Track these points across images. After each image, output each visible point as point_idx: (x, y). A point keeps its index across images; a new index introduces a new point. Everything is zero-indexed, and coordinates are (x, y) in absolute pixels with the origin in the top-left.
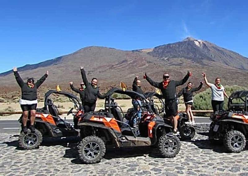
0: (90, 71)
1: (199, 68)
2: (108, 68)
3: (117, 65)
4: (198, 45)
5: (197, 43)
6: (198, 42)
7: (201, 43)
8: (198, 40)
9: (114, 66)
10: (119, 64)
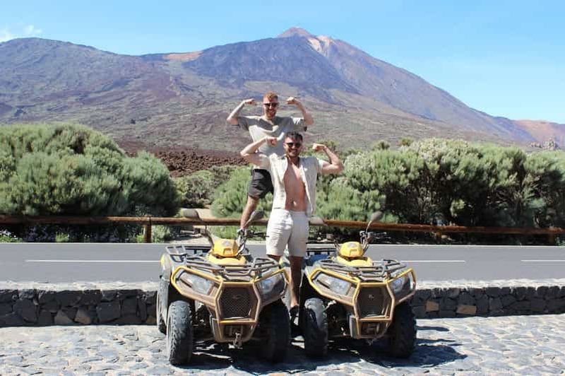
0: (23, 107)
1: (316, 109)
2: (73, 99)
3: (99, 92)
4: (318, 49)
5: (315, 45)
6: (318, 42)
7: (327, 44)
8: (319, 38)
9: (91, 96)
10: (105, 91)
